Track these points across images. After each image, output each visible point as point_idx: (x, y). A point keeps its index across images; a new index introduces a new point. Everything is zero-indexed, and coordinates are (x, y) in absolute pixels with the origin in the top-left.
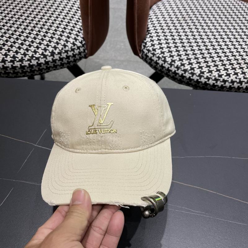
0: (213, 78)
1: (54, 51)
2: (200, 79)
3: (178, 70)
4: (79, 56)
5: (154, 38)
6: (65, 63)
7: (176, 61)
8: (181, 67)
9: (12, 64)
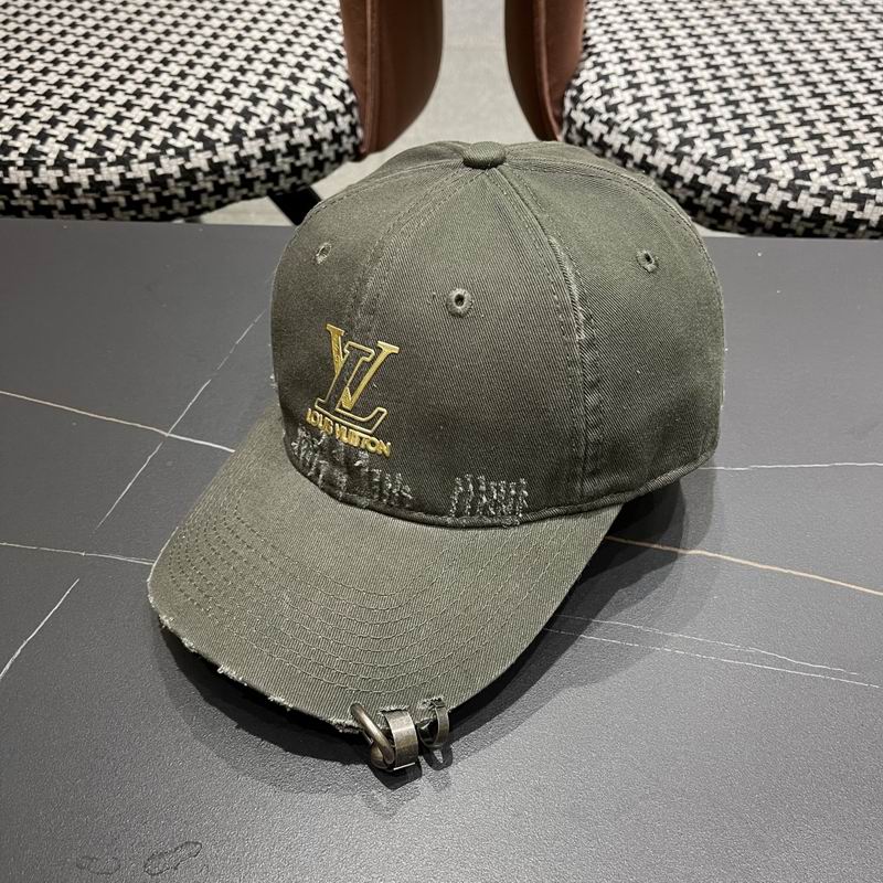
0: (848, 193)
1: (243, 126)
2: (795, 199)
3: (705, 174)
4: (336, 146)
5: (610, 68)
6: (283, 172)
7: (697, 141)
8: (717, 161)
9: (91, 171)
